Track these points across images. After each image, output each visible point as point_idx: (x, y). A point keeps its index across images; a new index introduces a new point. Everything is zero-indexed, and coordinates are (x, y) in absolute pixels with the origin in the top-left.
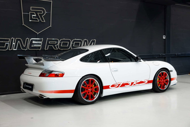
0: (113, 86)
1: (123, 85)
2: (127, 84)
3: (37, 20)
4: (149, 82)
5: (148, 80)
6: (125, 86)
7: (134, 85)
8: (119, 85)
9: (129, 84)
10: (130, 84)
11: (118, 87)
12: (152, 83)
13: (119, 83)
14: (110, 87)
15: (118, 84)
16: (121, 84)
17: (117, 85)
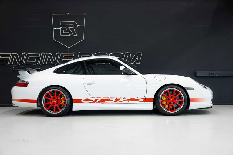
0: (86, 100)
1: (103, 101)
2: (109, 100)
3: (68, 34)
4: (145, 100)
5: (145, 98)
6: (106, 101)
7: (120, 102)
8: (96, 100)
9: (112, 100)
10: (114, 100)
11: (94, 102)
12: (152, 102)
13: (96, 98)
14: (82, 101)
15: (94, 98)
16: (100, 99)
17: (94, 100)
